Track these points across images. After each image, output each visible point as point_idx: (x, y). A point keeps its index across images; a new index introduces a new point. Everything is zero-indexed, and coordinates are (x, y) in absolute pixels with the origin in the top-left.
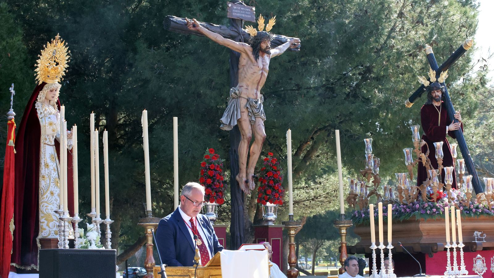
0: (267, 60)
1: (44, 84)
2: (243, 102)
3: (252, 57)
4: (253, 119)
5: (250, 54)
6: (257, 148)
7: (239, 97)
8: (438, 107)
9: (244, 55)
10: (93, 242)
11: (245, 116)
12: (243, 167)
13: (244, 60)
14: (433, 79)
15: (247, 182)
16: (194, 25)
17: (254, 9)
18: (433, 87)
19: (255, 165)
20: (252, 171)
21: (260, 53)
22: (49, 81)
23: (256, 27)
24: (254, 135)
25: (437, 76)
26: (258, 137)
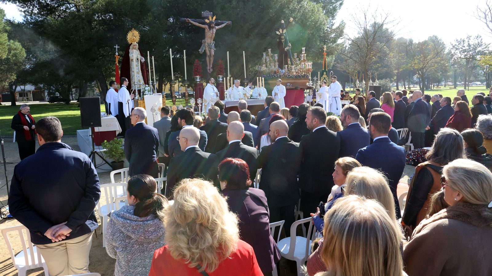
0: (215, 30)
1: (131, 44)
2: (206, 44)
3: (208, 30)
4: (210, 50)
5: (208, 29)
6: (212, 59)
7: (205, 42)
8: (283, 42)
9: (206, 29)
11: (207, 49)
12: (208, 65)
13: (206, 31)
14: (281, 32)
15: (209, 69)
16: (188, 20)
17: (212, 13)
18: (282, 35)
19: (212, 64)
20: (211, 66)
21: (211, 28)
22: (133, 43)
23: (209, 19)
24: (210, 55)
25: (283, 31)
26: (212, 55)
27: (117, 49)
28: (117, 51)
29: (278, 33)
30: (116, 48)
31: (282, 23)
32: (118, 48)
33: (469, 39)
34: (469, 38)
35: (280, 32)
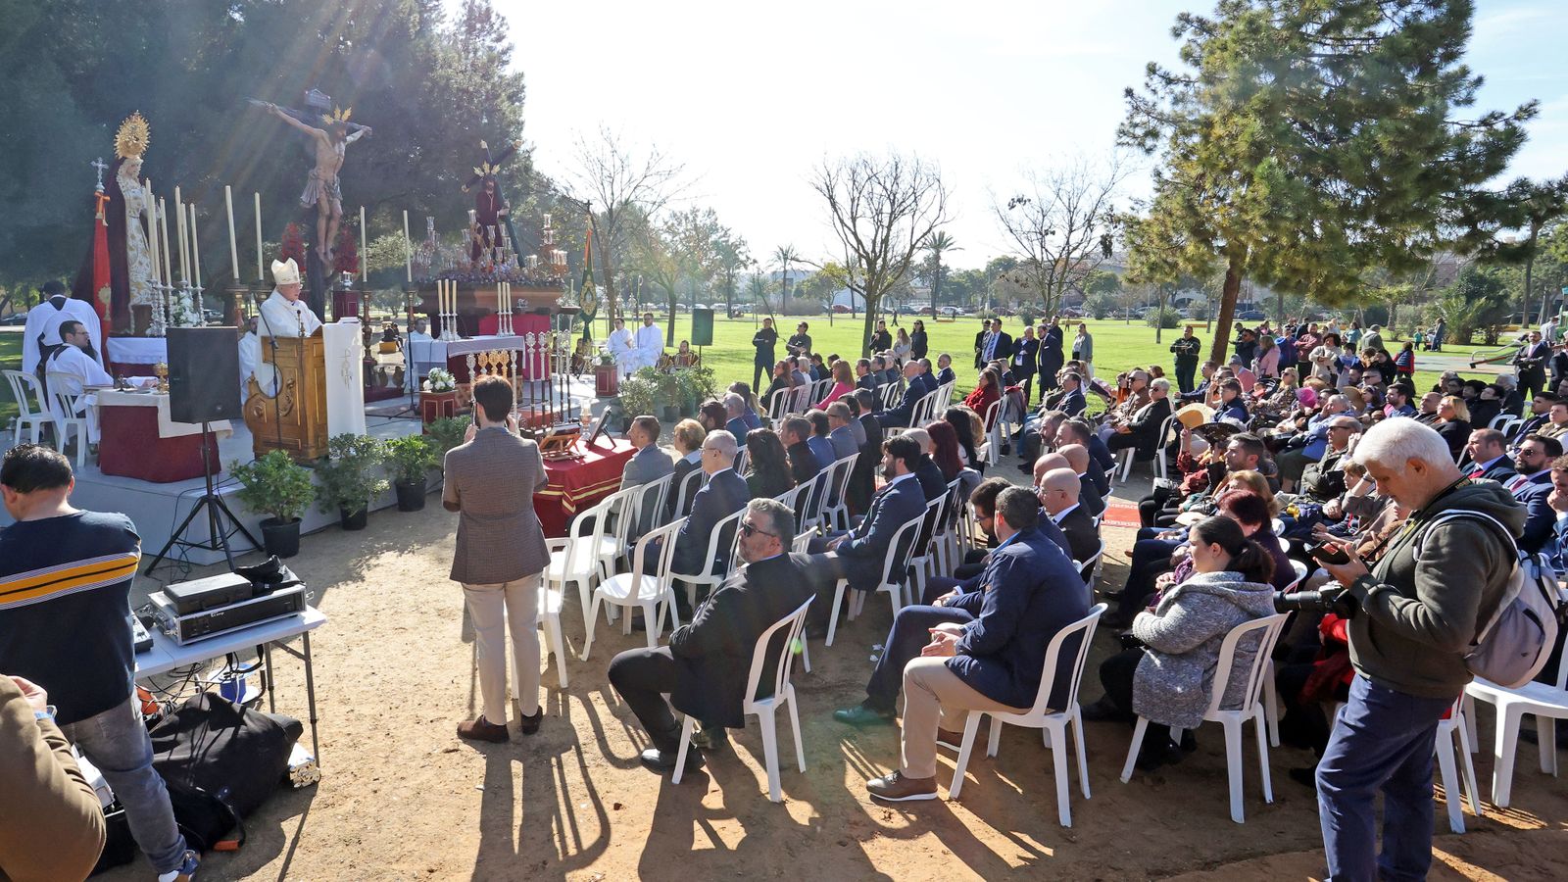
0: (343, 146)
1: (124, 158)
2: (321, 183)
3: (329, 143)
4: (331, 199)
5: (327, 140)
6: (334, 225)
7: (317, 178)
8: (491, 195)
9: (321, 141)
10: (187, 309)
12: (323, 240)
13: (321, 145)
14: (487, 170)
15: (325, 254)
16: (273, 110)
17: (331, 100)
18: (488, 177)
19: (333, 239)
20: (330, 244)
21: (337, 140)
22: (130, 156)
23: (333, 116)
24: (331, 212)
25: (491, 169)
26: (336, 215)
27: (100, 172)
28: (100, 177)
29: (478, 171)
30: (97, 167)
31: (483, 147)
32: (103, 169)
33: (696, 216)
34: (694, 212)
35: (483, 171)
